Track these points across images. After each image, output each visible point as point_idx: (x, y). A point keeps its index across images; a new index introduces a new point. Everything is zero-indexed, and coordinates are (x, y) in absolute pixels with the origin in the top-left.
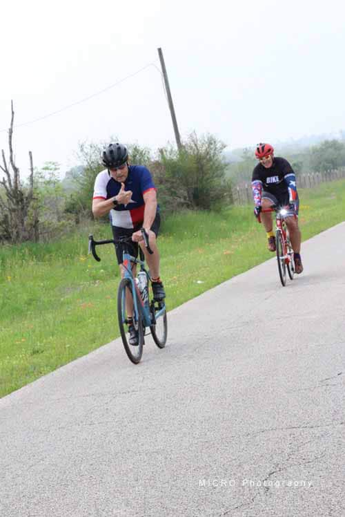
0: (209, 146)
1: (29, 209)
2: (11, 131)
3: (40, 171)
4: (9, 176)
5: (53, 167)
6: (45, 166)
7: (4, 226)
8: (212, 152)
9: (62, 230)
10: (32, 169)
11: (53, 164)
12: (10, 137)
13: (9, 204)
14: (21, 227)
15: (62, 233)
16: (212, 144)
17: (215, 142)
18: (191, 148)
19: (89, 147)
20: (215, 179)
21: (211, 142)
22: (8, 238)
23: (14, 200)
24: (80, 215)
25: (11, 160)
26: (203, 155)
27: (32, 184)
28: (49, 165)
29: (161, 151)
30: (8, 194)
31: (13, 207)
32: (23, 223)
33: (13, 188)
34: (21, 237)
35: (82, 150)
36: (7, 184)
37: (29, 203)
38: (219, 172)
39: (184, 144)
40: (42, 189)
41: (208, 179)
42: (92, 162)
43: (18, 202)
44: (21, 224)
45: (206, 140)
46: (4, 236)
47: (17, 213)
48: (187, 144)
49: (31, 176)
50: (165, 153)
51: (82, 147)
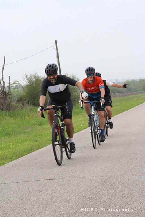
1: (7, 98)
2: (3, 68)
3: (12, 84)
4: (1, 85)
5: (17, 83)
6: (14, 82)
9: (18, 107)
10: (10, 83)
12: (3, 70)
14: (4, 105)
15: (18, 108)
17: (75, 78)
19: (29, 77)
20: (74, 93)
23: (2, 94)
24: (24, 102)
25: (3, 79)
27: (9, 88)
28: (16, 82)
31: (3, 97)
33: (2, 90)
35: (26, 77)
37: (7, 96)
38: (75, 90)
40: (12, 91)
43: (4, 95)
44: (4, 104)
47: (3, 99)
49: (9, 85)
51: (26, 76)
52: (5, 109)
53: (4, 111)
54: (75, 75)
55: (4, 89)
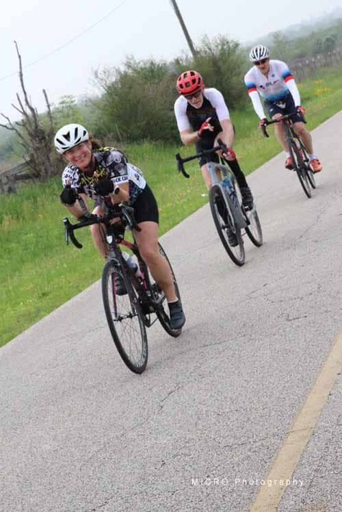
0: (222, 47)
2: (21, 74)
3: (57, 106)
4: (27, 117)
5: (69, 99)
6: (61, 100)
7: (32, 165)
8: (227, 52)
10: (49, 106)
11: (69, 97)
12: (22, 80)
13: (33, 144)
14: (47, 163)
16: (224, 45)
17: (227, 43)
18: (206, 52)
19: (103, 73)
20: (234, 78)
21: (224, 42)
22: (37, 175)
23: (37, 139)
24: (106, 139)
25: (27, 101)
26: (217, 57)
27: (51, 120)
28: (65, 99)
29: (177, 61)
30: (30, 134)
31: (38, 145)
32: (49, 159)
33: (33, 128)
34: (49, 173)
35: (97, 76)
36: (27, 125)
37: (51, 139)
38: (237, 70)
39: (198, 50)
41: (226, 80)
42: (109, 87)
43: (40, 140)
44: (47, 161)
45: (218, 42)
46: (34, 175)
47: (41, 150)
48: (201, 51)
49: (49, 112)
50: (181, 62)
51: (96, 74)
52: (52, 172)
53: (51, 177)
54: (226, 36)
55: (37, 127)
